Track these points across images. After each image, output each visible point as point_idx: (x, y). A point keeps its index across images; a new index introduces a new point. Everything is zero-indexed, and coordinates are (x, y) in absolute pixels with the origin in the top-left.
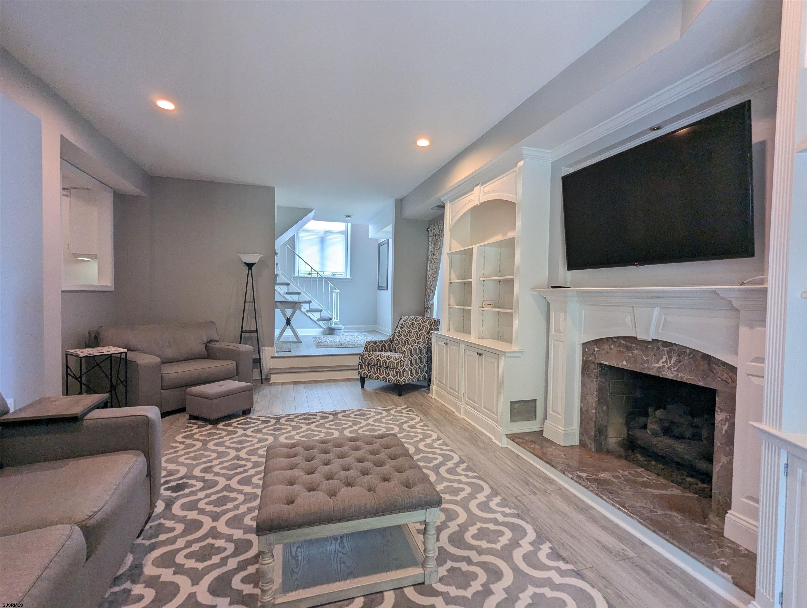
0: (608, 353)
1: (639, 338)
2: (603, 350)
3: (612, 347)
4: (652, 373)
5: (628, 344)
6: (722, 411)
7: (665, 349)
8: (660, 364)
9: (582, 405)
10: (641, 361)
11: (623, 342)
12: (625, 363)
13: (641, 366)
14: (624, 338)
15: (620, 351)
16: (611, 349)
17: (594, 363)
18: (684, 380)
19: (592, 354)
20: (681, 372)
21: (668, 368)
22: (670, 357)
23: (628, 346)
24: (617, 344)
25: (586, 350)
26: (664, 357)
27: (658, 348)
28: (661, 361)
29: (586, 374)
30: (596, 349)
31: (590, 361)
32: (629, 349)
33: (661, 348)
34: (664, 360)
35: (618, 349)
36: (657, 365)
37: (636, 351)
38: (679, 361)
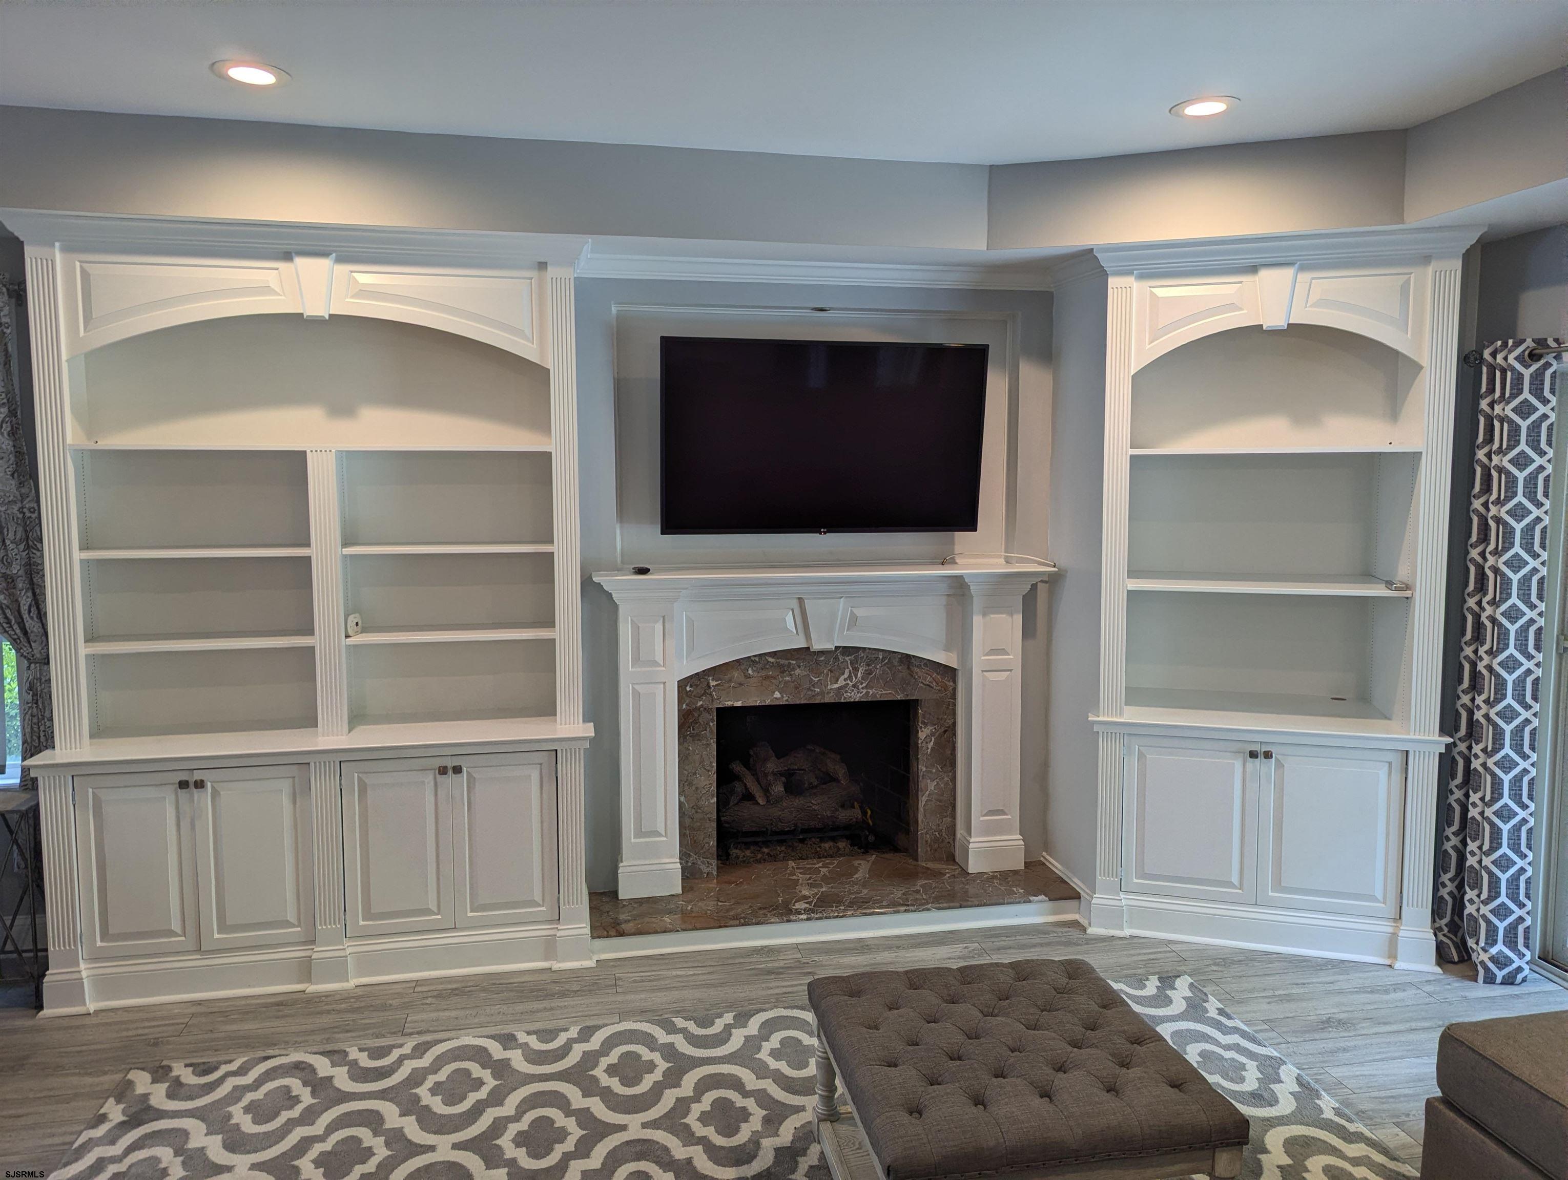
0: (741, 684)
1: (817, 646)
2: (730, 681)
3: (750, 672)
4: (827, 700)
5: (782, 662)
6: (926, 724)
7: (847, 659)
8: (841, 682)
9: (682, 799)
10: (807, 686)
11: (771, 660)
12: (777, 695)
13: (810, 693)
14: (774, 654)
15: (767, 677)
16: (748, 677)
17: (708, 710)
18: (878, 698)
19: (705, 694)
20: (872, 688)
21: (854, 686)
22: (856, 670)
23: (783, 666)
24: (759, 666)
25: (688, 689)
26: (847, 671)
27: (837, 658)
28: (842, 678)
29: (692, 736)
30: (713, 683)
31: (698, 709)
32: (783, 669)
33: (841, 658)
34: (846, 675)
35: (764, 673)
36: (836, 686)
37: (798, 671)
38: (868, 673)
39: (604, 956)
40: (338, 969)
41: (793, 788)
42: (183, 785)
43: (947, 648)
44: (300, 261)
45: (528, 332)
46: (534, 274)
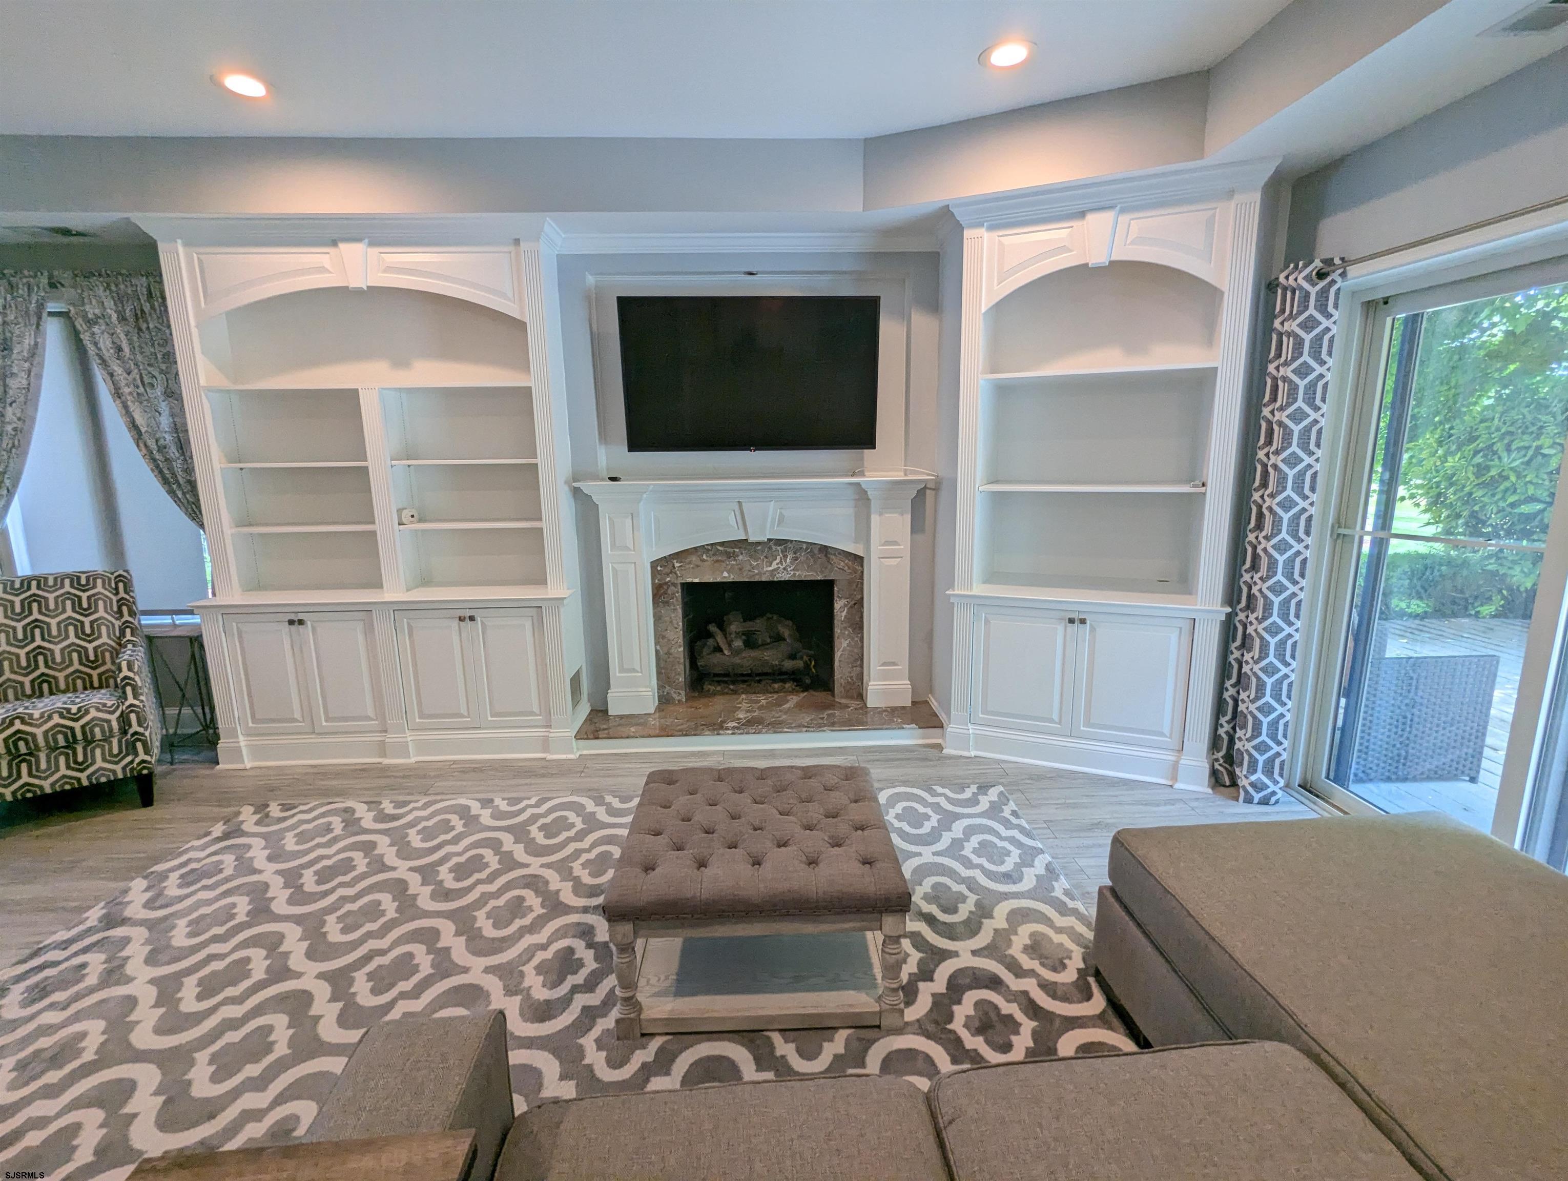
0: (698, 566)
1: (752, 539)
2: (690, 563)
3: (704, 557)
4: (764, 579)
5: (729, 550)
6: (840, 598)
7: (779, 548)
8: (774, 566)
9: (658, 648)
10: (749, 568)
11: (719, 548)
12: (726, 574)
13: (750, 573)
14: (722, 544)
15: (717, 561)
16: (703, 561)
17: (674, 585)
18: (803, 578)
19: (671, 572)
20: (798, 570)
21: (784, 569)
22: (785, 557)
23: (730, 553)
24: (711, 553)
25: (659, 568)
26: (778, 558)
27: (770, 548)
28: (775, 563)
29: (663, 602)
30: (677, 565)
31: (666, 583)
32: (729, 556)
33: (774, 548)
34: (778, 560)
35: (715, 558)
36: (770, 569)
37: (741, 557)
38: (796, 559)
39: (585, 752)
40: (403, 750)
41: (750, 643)
42: (291, 622)
43: (856, 541)
44: (342, 246)
45: (510, 294)
46: (512, 248)
